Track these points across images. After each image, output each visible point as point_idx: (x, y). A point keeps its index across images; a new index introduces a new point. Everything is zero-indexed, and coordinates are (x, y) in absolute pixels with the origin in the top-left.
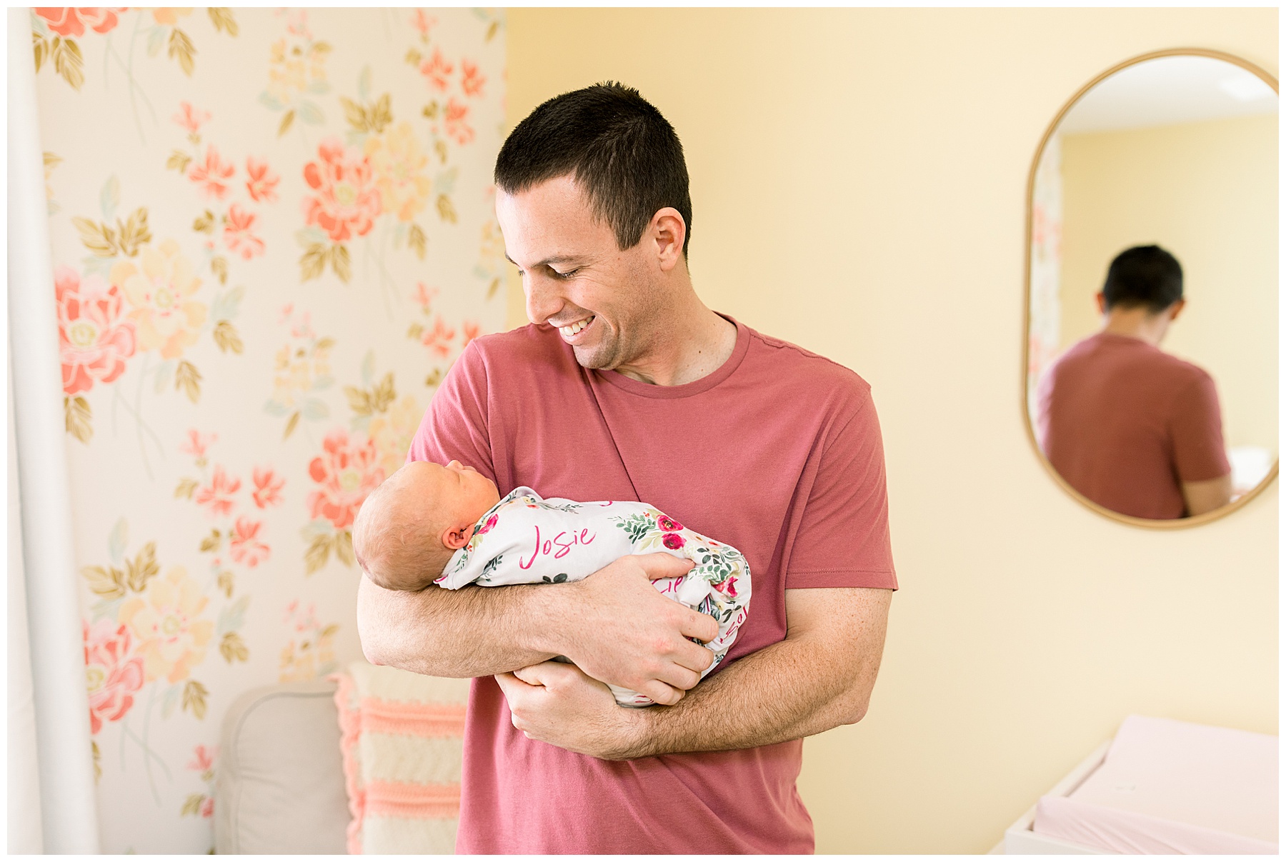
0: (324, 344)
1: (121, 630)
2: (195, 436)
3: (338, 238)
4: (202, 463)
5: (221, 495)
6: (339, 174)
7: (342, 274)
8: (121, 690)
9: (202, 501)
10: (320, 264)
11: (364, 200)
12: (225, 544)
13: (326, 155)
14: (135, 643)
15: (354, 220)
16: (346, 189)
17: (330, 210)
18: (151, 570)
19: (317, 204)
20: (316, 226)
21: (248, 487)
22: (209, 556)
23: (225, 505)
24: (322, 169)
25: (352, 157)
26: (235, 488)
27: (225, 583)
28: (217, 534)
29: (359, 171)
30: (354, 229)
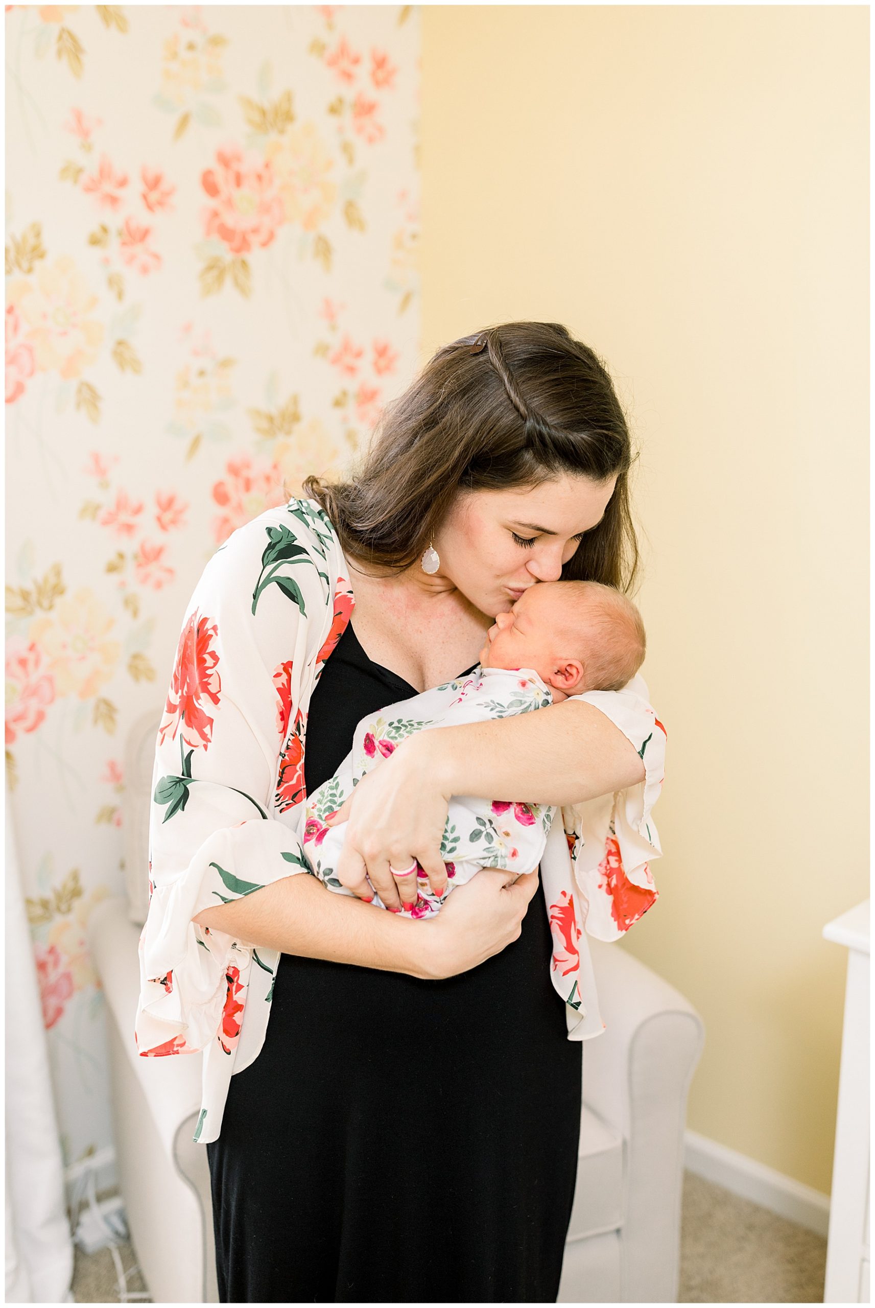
0: (226, 364)
1: (32, 648)
2: (96, 459)
3: (238, 250)
4: (104, 485)
5: (124, 518)
6: (238, 180)
7: (243, 289)
8: (34, 704)
9: (106, 523)
10: (220, 279)
11: (265, 209)
12: (130, 566)
13: (224, 161)
14: (45, 660)
15: (255, 231)
16: (245, 196)
17: (229, 220)
18: (59, 590)
19: (216, 214)
20: (215, 238)
21: (152, 510)
22: (115, 578)
23: (129, 528)
24: (221, 177)
25: (251, 162)
26: (138, 510)
27: (131, 605)
28: (121, 556)
29: (259, 178)
30: (255, 240)
